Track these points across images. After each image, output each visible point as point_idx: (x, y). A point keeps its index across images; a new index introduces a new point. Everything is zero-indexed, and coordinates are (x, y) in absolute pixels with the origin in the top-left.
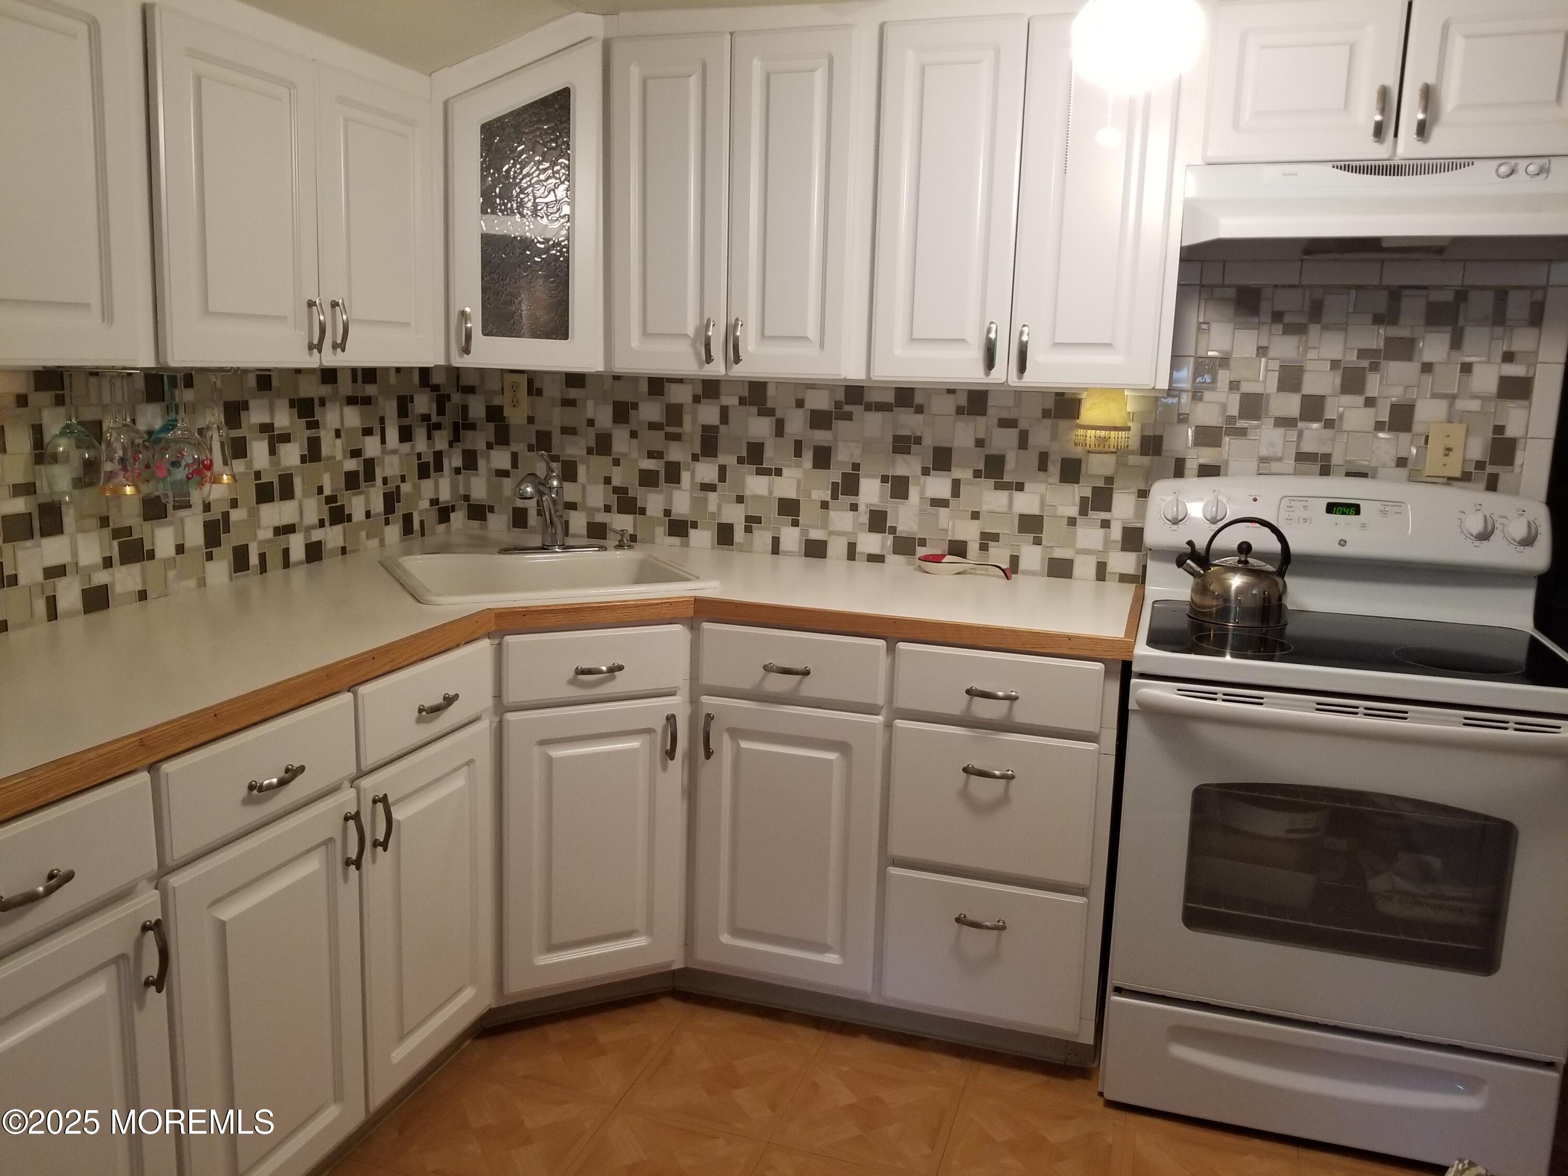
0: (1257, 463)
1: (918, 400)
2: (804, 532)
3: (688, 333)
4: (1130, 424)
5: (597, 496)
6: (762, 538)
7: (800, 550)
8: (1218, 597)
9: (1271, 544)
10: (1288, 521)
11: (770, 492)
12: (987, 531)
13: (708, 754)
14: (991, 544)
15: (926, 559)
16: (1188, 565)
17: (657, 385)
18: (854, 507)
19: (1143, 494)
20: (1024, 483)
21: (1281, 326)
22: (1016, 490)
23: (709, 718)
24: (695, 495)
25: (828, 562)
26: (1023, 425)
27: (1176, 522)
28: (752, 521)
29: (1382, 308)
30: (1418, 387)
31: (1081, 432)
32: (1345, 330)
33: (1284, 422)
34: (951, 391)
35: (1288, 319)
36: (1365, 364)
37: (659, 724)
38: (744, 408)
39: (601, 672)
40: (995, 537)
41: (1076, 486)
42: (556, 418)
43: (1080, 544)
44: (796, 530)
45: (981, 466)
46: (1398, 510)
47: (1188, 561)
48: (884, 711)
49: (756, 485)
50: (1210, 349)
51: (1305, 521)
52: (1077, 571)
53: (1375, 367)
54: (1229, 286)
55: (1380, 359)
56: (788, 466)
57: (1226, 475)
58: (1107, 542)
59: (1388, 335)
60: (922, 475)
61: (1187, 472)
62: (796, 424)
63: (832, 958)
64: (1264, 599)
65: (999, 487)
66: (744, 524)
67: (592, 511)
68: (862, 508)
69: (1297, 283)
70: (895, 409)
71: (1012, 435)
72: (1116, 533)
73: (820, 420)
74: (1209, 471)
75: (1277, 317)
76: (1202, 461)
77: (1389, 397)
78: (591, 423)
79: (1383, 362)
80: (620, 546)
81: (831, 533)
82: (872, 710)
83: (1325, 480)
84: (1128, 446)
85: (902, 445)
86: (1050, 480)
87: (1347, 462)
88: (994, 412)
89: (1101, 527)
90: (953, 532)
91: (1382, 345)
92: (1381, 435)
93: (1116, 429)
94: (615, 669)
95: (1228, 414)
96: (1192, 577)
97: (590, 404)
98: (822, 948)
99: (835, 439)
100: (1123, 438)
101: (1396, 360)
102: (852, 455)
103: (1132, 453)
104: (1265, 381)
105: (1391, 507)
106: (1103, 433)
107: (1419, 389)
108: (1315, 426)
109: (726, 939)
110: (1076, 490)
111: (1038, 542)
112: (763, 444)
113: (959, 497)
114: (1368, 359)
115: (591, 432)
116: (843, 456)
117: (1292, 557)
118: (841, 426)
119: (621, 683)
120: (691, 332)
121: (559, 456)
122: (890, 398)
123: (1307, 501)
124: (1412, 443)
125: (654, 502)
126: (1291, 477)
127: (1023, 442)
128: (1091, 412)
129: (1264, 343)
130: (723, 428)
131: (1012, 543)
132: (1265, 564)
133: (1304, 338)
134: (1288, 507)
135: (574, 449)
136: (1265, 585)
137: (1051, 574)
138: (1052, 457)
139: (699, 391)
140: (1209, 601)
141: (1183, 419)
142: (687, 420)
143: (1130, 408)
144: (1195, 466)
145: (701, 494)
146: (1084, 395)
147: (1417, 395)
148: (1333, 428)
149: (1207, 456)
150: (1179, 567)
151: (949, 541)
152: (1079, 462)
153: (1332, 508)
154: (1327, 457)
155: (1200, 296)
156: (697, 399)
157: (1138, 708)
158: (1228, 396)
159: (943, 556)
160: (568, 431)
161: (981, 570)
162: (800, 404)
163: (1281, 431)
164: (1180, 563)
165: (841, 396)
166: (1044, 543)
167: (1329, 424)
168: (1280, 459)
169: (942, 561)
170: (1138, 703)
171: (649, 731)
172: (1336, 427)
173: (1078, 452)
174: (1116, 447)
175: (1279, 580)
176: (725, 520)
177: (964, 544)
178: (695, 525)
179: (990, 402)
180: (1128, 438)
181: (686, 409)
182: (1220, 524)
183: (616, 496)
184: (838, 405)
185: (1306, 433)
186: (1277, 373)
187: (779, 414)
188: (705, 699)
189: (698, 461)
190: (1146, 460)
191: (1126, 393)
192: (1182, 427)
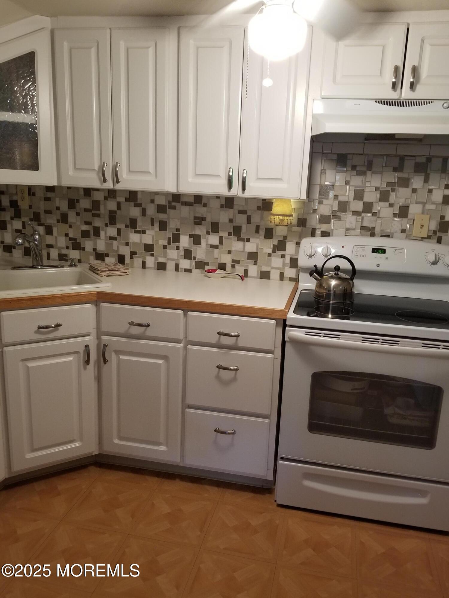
0: (345, 231)
1: (204, 201)
2: (156, 259)
3: (95, 169)
4: (293, 213)
5: (62, 242)
6: (138, 261)
7: (155, 266)
8: (325, 289)
9: (349, 266)
10: (356, 256)
11: (141, 241)
12: (234, 259)
13: (105, 362)
14: (236, 264)
15: (209, 271)
16: (314, 275)
17: (88, 192)
18: (178, 248)
19: (298, 244)
20: (249, 238)
21: (355, 171)
22: (246, 241)
23: (105, 346)
24: (107, 242)
25: (167, 272)
26: (249, 213)
27: (310, 256)
28: (133, 254)
29: (396, 164)
30: (411, 199)
31: (273, 217)
32: (382, 174)
33: (355, 213)
34: (218, 197)
35: (358, 169)
36: (389, 188)
37: (82, 349)
38: (128, 203)
39: (52, 327)
40: (238, 262)
41: (271, 240)
42: (42, 206)
43: (273, 265)
44: (153, 258)
45: (232, 231)
46: (401, 251)
47: (314, 274)
48: (183, 342)
49: (134, 238)
50: (326, 181)
51: (363, 256)
52: (272, 276)
53: (393, 190)
54: (334, 154)
55: (395, 186)
56: (149, 229)
57: (332, 236)
58: (284, 264)
59: (399, 176)
60: (207, 234)
61: (316, 235)
62: (151, 210)
63: (163, 448)
64: (344, 290)
65: (239, 240)
66: (130, 255)
67: (60, 249)
68: (181, 249)
69: (362, 153)
70: (194, 205)
71: (244, 217)
72: (288, 260)
73: (161, 209)
74: (326, 234)
75: (354, 167)
76: (323, 230)
77: (399, 203)
78: (58, 208)
79: (397, 188)
80: (71, 265)
81: (168, 260)
82: (178, 341)
83: (372, 239)
84: (292, 223)
85: (198, 221)
86: (261, 237)
87: (381, 230)
88: (236, 208)
89: (282, 258)
90: (220, 259)
91: (396, 181)
92: (396, 219)
93: (287, 216)
94: (58, 326)
95: (333, 210)
96: (316, 280)
97: (57, 200)
98: (158, 444)
99: (169, 218)
100: (290, 220)
101: (403, 187)
102: (176, 225)
103: (294, 226)
104: (349, 195)
105: (398, 250)
106: (281, 217)
107: (411, 200)
108: (369, 215)
109: (116, 441)
110: (271, 242)
111: (255, 264)
112: (136, 219)
113: (222, 244)
114: (391, 186)
115: (58, 213)
116: (173, 225)
117: (356, 271)
118: (171, 212)
119: (61, 332)
120: (96, 168)
121: (44, 223)
122: (192, 200)
123: (364, 248)
124: (408, 223)
125: (88, 245)
126: (358, 237)
127: (249, 220)
128: (277, 208)
129: (348, 179)
130: (118, 212)
131: (245, 264)
132: (345, 275)
133: (365, 177)
134: (356, 250)
135: (51, 220)
136: (345, 284)
137: (261, 277)
138: (261, 227)
139: (107, 195)
140: (322, 291)
141: (315, 211)
142: (102, 207)
143: (293, 206)
144: (320, 232)
145: (110, 241)
146: (274, 201)
147: (410, 203)
148: (376, 216)
149: (324, 227)
150: (311, 276)
151: (219, 263)
152: (272, 229)
153: (375, 251)
154: (373, 228)
155: (322, 158)
156: (106, 198)
157: (288, 340)
158: (333, 202)
159: (216, 270)
160: (48, 212)
161: (232, 276)
162: (152, 201)
163: (354, 217)
164: (311, 275)
165: (171, 199)
166: (258, 264)
167: (374, 214)
168: (354, 229)
169: (216, 272)
170: (289, 338)
171: (77, 352)
172: (377, 215)
173: (271, 225)
174: (287, 223)
175: (351, 282)
176: (120, 253)
177: (225, 264)
178: (107, 255)
179: (235, 203)
180: (292, 220)
181: (101, 203)
182: (329, 257)
183: (71, 242)
184: (169, 202)
185: (365, 218)
186: (353, 192)
187: (143, 206)
188: (103, 337)
189: (108, 226)
190: (300, 229)
191: (291, 200)
192: (314, 215)
